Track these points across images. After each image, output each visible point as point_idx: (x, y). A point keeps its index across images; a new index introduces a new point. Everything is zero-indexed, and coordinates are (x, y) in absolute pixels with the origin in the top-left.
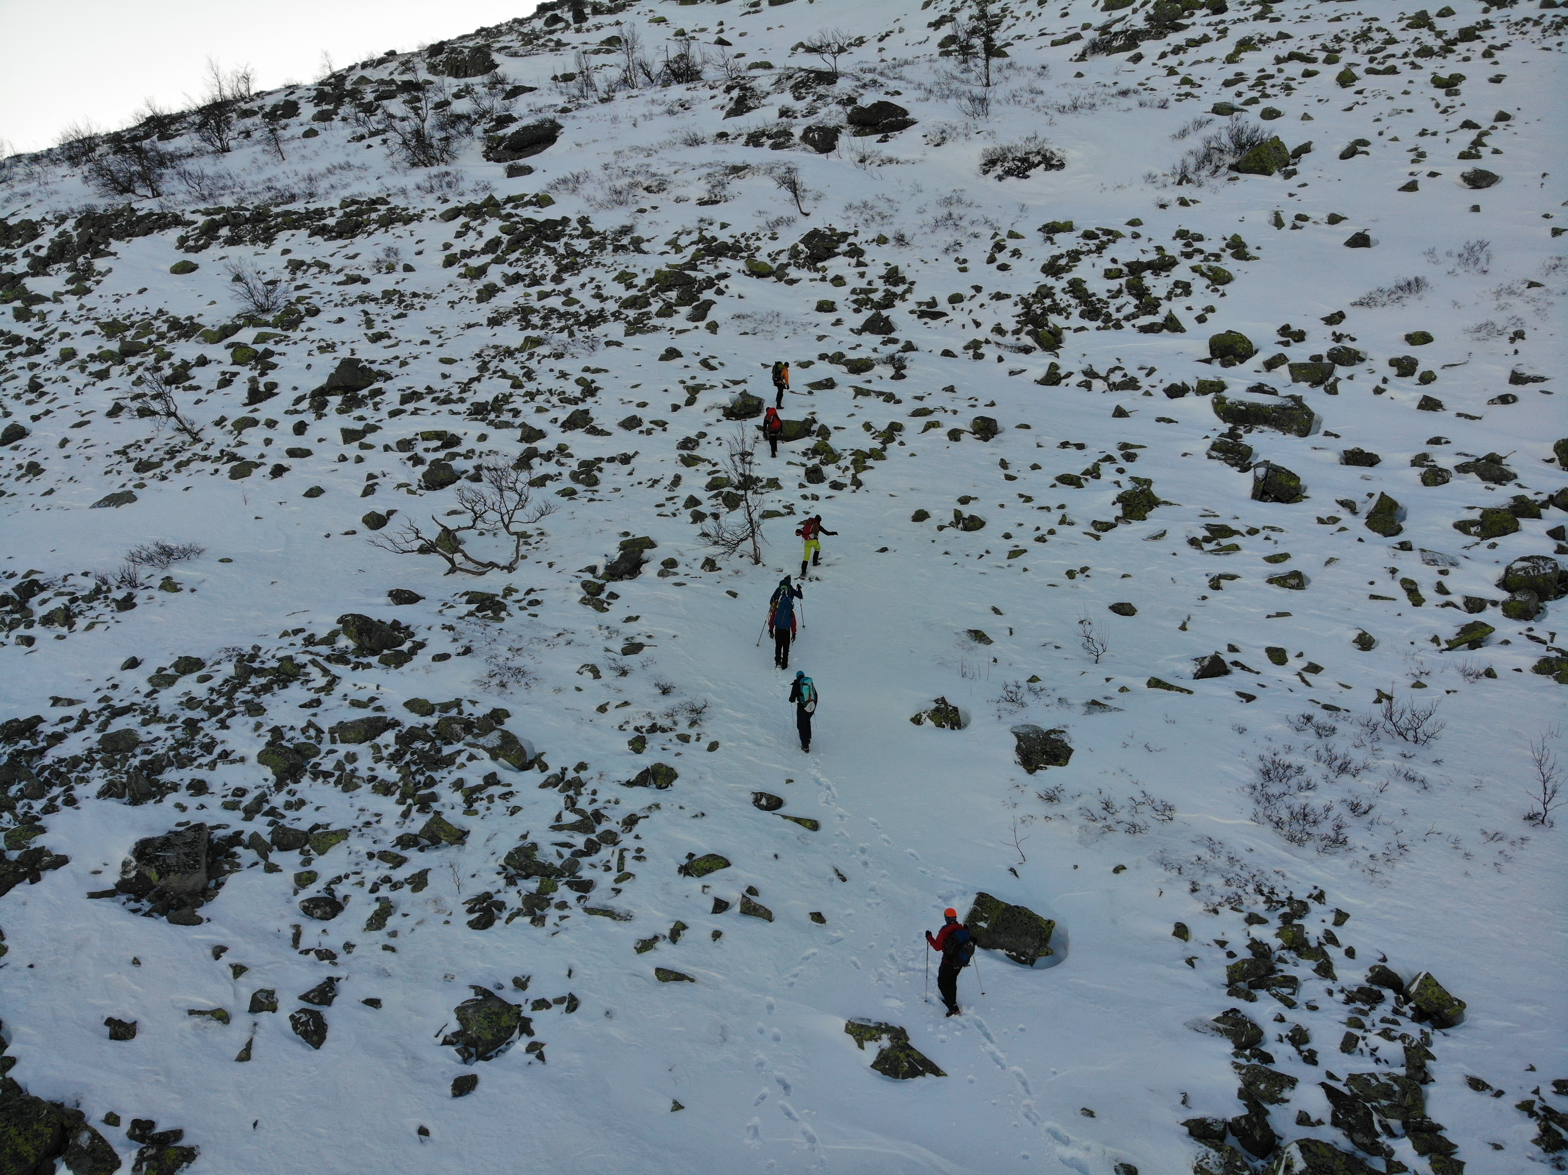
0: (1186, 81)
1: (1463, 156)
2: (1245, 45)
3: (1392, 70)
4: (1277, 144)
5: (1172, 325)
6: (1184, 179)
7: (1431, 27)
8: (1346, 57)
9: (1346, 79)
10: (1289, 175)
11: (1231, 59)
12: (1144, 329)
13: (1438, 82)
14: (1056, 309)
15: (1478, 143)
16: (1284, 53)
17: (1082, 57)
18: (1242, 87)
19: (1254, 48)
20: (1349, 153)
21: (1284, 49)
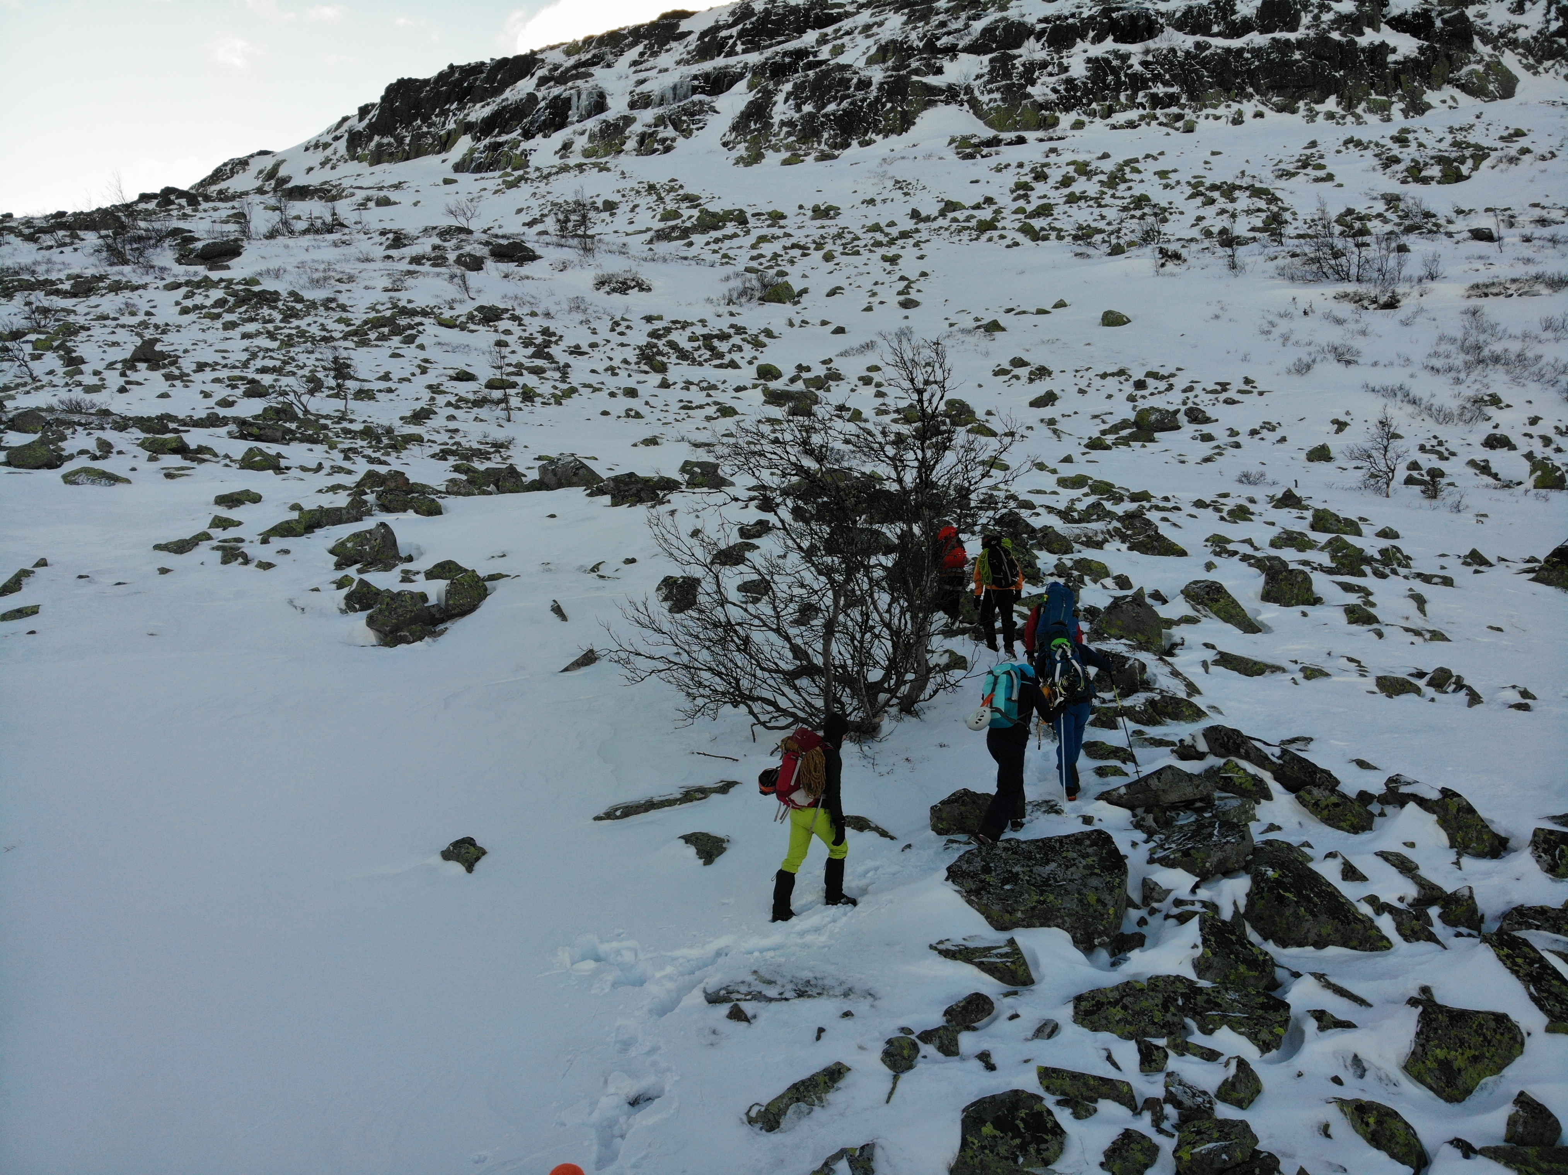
0: (725, 256)
1: (899, 293)
2: (762, 239)
3: (857, 253)
4: (788, 287)
5: (733, 365)
6: (730, 302)
7: (882, 231)
8: (828, 247)
9: (828, 257)
10: (796, 303)
11: (753, 247)
12: (716, 366)
13: (885, 259)
14: (660, 353)
15: (908, 287)
16: (789, 244)
17: (651, 242)
18: (762, 260)
19: (769, 241)
20: (832, 293)
21: (788, 242)
